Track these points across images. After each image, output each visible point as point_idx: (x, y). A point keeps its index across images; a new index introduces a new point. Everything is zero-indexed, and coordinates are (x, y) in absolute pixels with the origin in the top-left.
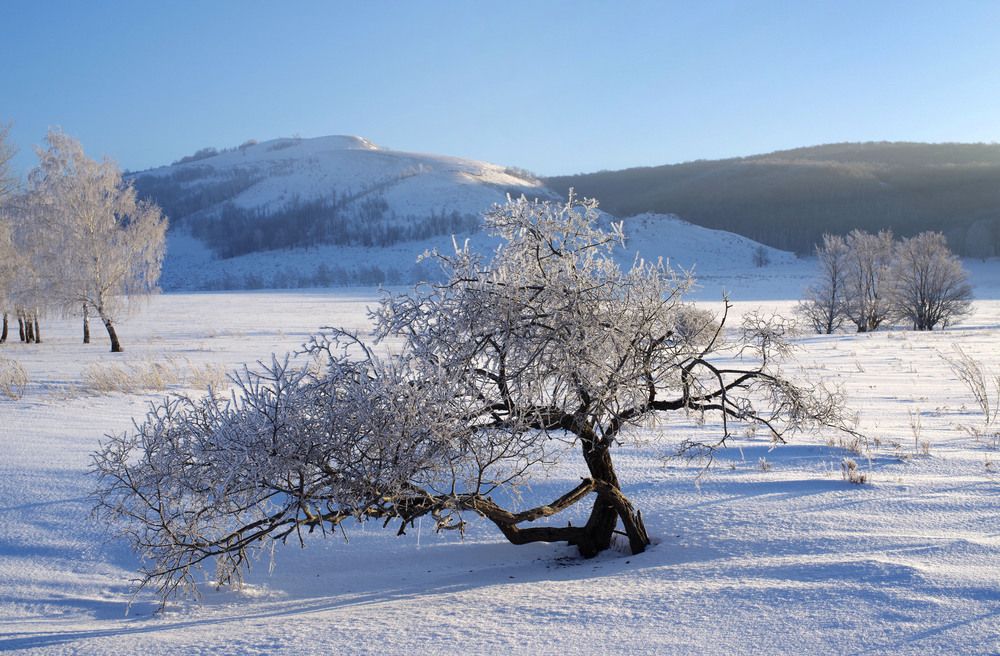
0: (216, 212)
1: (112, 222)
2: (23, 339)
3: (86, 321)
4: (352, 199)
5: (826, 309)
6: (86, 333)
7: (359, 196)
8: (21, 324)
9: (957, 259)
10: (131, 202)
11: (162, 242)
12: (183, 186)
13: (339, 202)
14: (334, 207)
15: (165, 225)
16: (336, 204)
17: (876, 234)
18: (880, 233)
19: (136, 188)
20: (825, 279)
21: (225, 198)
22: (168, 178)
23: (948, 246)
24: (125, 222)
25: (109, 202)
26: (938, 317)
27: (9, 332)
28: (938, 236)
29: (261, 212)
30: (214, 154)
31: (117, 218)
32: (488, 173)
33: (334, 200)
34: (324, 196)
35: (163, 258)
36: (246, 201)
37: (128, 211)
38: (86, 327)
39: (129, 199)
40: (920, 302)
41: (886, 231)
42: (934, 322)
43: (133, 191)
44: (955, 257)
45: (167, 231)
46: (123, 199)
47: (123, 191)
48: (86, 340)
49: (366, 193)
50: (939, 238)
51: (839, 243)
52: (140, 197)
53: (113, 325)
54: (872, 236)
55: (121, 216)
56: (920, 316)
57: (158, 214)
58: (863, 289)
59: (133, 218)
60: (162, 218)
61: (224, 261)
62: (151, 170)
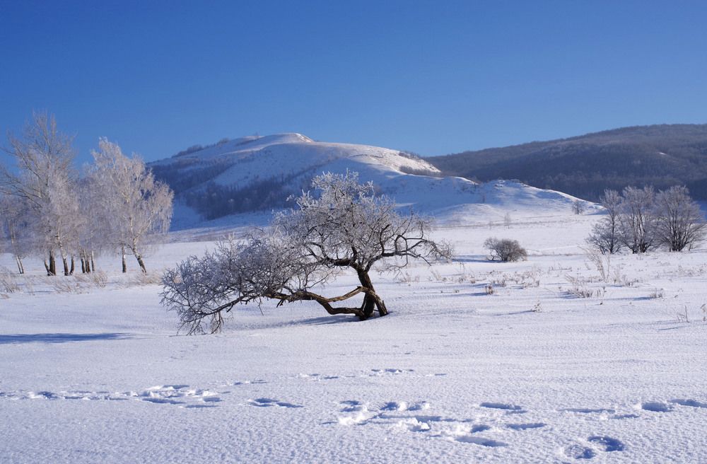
0: (202, 189)
1: (138, 195)
2: (84, 272)
3: (123, 259)
4: (294, 176)
5: (608, 239)
6: (124, 266)
7: (299, 174)
8: (83, 262)
9: (696, 204)
10: (151, 182)
11: (170, 206)
12: (179, 171)
13: (286, 179)
14: (283, 183)
15: (172, 195)
16: (284, 180)
17: (643, 189)
18: (645, 188)
19: (153, 174)
20: (607, 220)
21: (209, 179)
22: (169, 166)
23: (690, 195)
24: (147, 195)
25: (137, 183)
26: (685, 243)
27: (75, 268)
28: (683, 188)
29: (233, 188)
30: (200, 149)
31: (143, 193)
32: (387, 155)
33: (283, 178)
34: (276, 175)
35: (171, 216)
36: (223, 181)
37: (150, 189)
38: (123, 262)
39: (150, 181)
40: (672, 233)
41: (649, 187)
42: (683, 246)
43: (152, 176)
44: (694, 202)
45: (173, 199)
46: (146, 181)
47: (146, 175)
48: (124, 270)
49: (304, 172)
50: (684, 190)
51: (615, 196)
52: (156, 179)
53: (142, 259)
54: (640, 190)
55: (145, 191)
56: (674, 242)
57: (167, 190)
58: (635, 225)
59: (152, 192)
60: (170, 191)
61: (209, 222)
62: (158, 161)
